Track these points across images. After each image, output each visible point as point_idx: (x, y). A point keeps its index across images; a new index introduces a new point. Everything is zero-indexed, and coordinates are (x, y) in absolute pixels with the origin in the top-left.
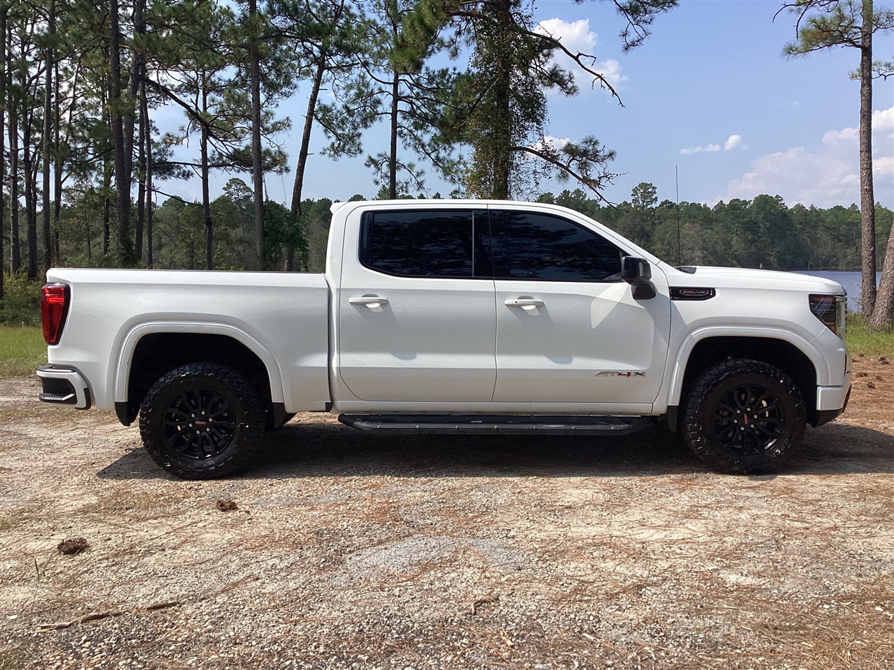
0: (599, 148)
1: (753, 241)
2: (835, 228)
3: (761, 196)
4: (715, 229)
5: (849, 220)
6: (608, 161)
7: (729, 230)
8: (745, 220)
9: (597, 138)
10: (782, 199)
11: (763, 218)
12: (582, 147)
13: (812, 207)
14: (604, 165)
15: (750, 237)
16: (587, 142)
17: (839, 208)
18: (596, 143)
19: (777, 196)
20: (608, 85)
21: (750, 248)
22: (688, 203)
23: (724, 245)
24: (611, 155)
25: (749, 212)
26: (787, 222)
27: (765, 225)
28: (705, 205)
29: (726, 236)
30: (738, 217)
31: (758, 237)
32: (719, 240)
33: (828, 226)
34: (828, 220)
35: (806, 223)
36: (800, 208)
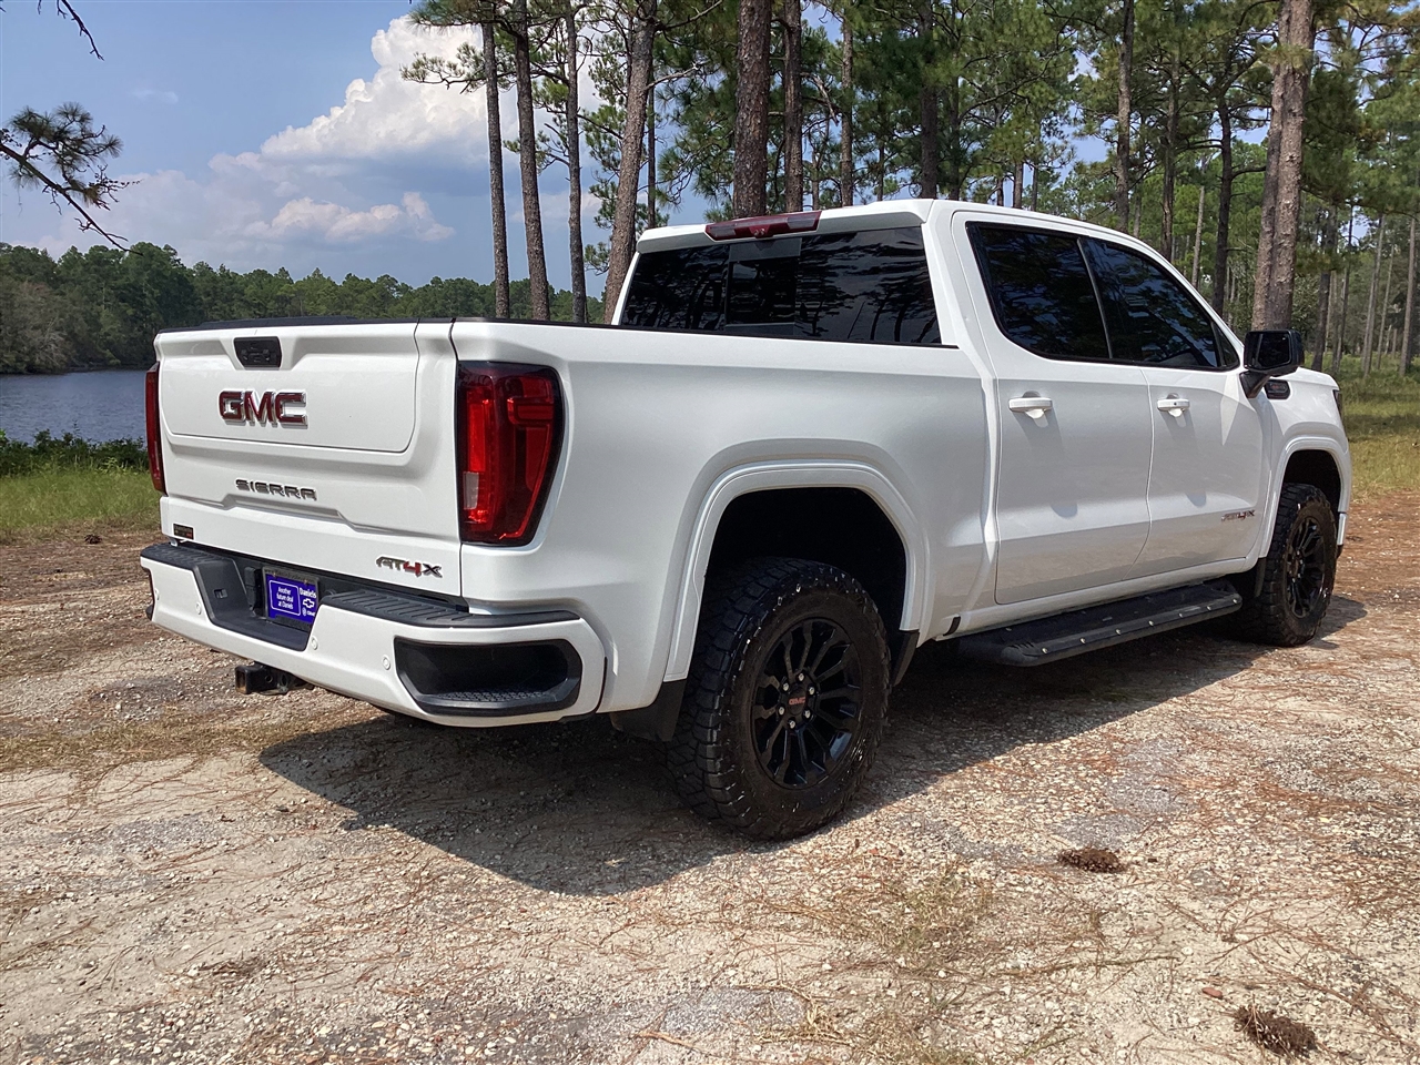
0: (95, 128)
1: (135, 319)
2: (259, 304)
3: (142, 245)
4: (69, 295)
5: (279, 293)
6: (107, 156)
7: (92, 298)
8: (119, 282)
9: (86, 108)
10: (175, 253)
11: (149, 281)
12: (59, 121)
13: (222, 268)
14: (98, 161)
15: (130, 312)
16: (66, 114)
17: (261, 274)
18: (84, 119)
19: (167, 248)
20: (72, 11)
21: (132, 331)
22: (9, 246)
23: (86, 321)
24: (112, 145)
25: (125, 270)
26: (188, 289)
27: (152, 293)
28: (45, 252)
29: (88, 308)
30: (106, 276)
31: (143, 312)
32: (78, 315)
33: (248, 300)
34: (248, 291)
35: (215, 293)
36: (204, 269)
